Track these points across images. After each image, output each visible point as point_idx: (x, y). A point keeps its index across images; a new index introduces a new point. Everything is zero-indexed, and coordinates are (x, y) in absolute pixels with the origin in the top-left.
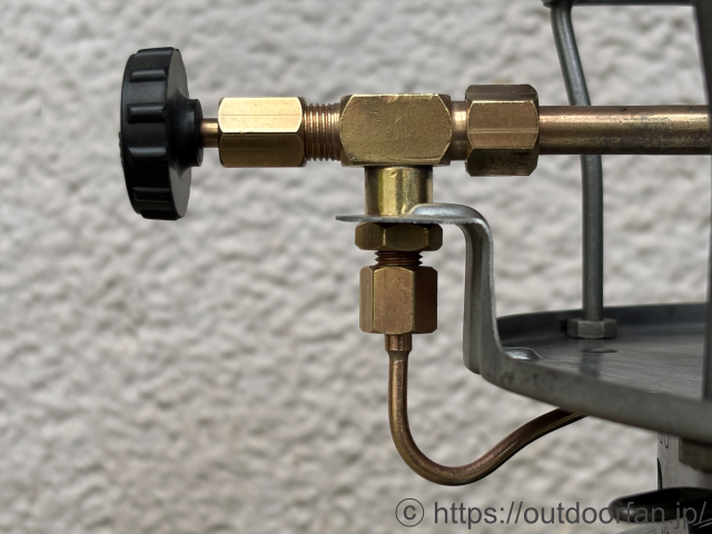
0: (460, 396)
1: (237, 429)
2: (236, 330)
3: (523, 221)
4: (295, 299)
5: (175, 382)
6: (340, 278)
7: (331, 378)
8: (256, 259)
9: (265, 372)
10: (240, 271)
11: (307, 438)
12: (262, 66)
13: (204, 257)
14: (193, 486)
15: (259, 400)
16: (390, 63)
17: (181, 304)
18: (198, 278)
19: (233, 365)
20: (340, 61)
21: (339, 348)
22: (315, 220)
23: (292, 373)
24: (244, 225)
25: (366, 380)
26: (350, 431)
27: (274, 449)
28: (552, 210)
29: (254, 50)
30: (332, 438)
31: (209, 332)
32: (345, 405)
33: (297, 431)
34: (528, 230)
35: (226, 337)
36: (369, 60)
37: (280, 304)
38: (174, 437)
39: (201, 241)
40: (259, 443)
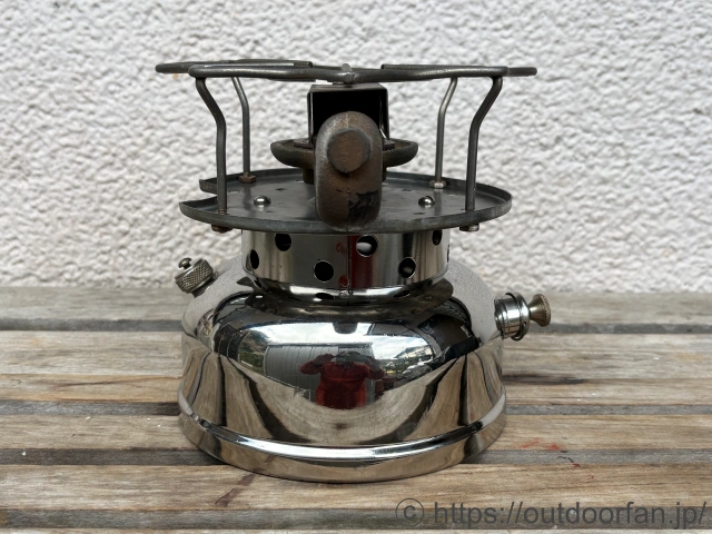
0: (171, 206)
1: (74, 222)
2: (70, 178)
3: (194, 129)
4: (96, 165)
5: (45, 201)
6: (114, 155)
7: (114, 199)
8: (76, 147)
9: (84, 196)
10: (71, 152)
11: (105, 225)
12: (74, 60)
13: (55, 146)
14: (57, 246)
15: (83, 209)
16: (130, 59)
17: (46, 167)
18: (52, 155)
19: (69, 193)
20: (109, 57)
21: (117, 185)
22: (102, 129)
23: (96, 197)
24: (71, 132)
25: (129, 200)
26: (123, 222)
27: (91, 230)
28: (206, 125)
29: (70, 52)
30: (116, 225)
31: (59, 180)
32: (120, 210)
33: (100, 222)
34: (196, 134)
35: (66, 181)
36: (123, 57)
37: (89, 167)
38: (47, 225)
39: (52, 139)
40: (84, 227)
